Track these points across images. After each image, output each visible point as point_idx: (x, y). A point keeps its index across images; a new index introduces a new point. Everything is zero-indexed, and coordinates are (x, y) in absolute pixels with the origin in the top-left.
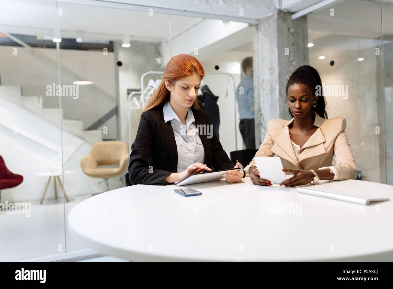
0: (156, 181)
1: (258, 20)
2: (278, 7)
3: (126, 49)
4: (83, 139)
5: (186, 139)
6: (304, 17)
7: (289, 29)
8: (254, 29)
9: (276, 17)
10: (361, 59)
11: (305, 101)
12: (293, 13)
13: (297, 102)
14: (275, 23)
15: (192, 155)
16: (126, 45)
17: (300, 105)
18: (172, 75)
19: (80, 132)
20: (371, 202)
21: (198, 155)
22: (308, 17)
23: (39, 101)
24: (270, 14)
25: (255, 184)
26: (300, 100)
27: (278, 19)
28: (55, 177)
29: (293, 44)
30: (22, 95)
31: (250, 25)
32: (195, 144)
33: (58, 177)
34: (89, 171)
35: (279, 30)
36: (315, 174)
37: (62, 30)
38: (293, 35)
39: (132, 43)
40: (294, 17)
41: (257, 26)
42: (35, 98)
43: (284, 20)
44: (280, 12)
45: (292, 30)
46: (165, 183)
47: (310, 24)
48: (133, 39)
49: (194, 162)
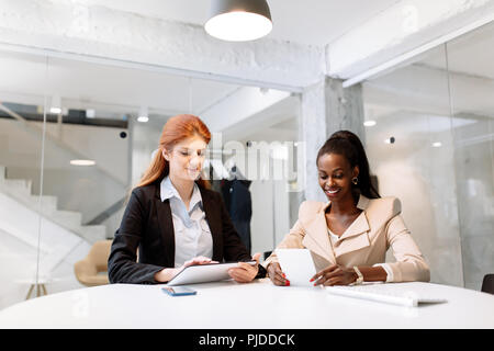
0: (141, 278)
1: (302, 88)
2: (325, 73)
3: (142, 124)
4: (80, 236)
5: (188, 224)
6: (358, 85)
7: (340, 99)
8: (297, 99)
9: (323, 84)
10: (437, 144)
11: (340, 178)
12: (343, 80)
13: (330, 178)
14: (322, 92)
15: (195, 245)
16: (143, 119)
17: (333, 182)
18: (169, 139)
19: (79, 228)
20: (421, 304)
21: (203, 245)
22: (364, 85)
23: (27, 185)
24: (316, 81)
25: (276, 284)
26: (334, 177)
27: (326, 87)
28: (39, 286)
29: (345, 118)
30: (6, 176)
31: (293, 94)
32: (200, 231)
33: (43, 285)
34: (84, 279)
35: (328, 101)
36: (359, 274)
37: (63, 99)
38: (344, 106)
39: (150, 116)
40: (346, 84)
41: (301, 95)
42: (23, 182)
43: (333, 88)
44: (328, 79)
45: (343, 101)
46: (154, 282)
47: (366, 94)
48: (152, 112)
49: (198, 255)
